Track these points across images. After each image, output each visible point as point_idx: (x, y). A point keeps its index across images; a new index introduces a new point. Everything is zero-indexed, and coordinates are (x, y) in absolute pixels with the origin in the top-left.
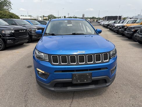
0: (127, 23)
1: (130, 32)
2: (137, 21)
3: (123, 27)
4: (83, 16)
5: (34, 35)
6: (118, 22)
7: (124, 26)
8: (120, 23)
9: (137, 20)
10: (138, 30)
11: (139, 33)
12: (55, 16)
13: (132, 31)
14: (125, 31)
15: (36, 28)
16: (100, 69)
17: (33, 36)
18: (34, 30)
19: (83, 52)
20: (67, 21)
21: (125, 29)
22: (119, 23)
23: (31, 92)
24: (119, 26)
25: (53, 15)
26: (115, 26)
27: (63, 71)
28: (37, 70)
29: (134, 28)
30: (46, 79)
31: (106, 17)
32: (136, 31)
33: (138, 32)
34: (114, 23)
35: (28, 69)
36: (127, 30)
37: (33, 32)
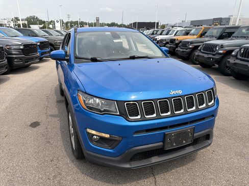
0: (175, 34)
1: (186, 49)
2: (192, 32)
3: (172, 41)
4: (98, 20)
5: (16, 58)
6: (159, 33)
7: (175, 40)
8: (164, 35)
9: (191, 30)
10: (199, 46)
11: (202, 51)
12: (40, 19)
13: (190, 48)
14: (177, 47)
15: (20, 43)
16: (203, 119)
17: (16, 60)
18: (15, 47)
19: (180, 92)
20: (109, 33)
21: (177, 45)
22: (161, 34)
23: (69, 178)
24: (165, 40)
25: (37, 18)
26: (158, 40)
27: (148, 131)
28: (88, 133)
29: (192, 43)
30: (112, 149)
31: (135, 24)
32: (196, 47)
33: (200, 50)
34: (153, 34)
35: (35, 129)
36: (180, 46)
37: (14, 52)
